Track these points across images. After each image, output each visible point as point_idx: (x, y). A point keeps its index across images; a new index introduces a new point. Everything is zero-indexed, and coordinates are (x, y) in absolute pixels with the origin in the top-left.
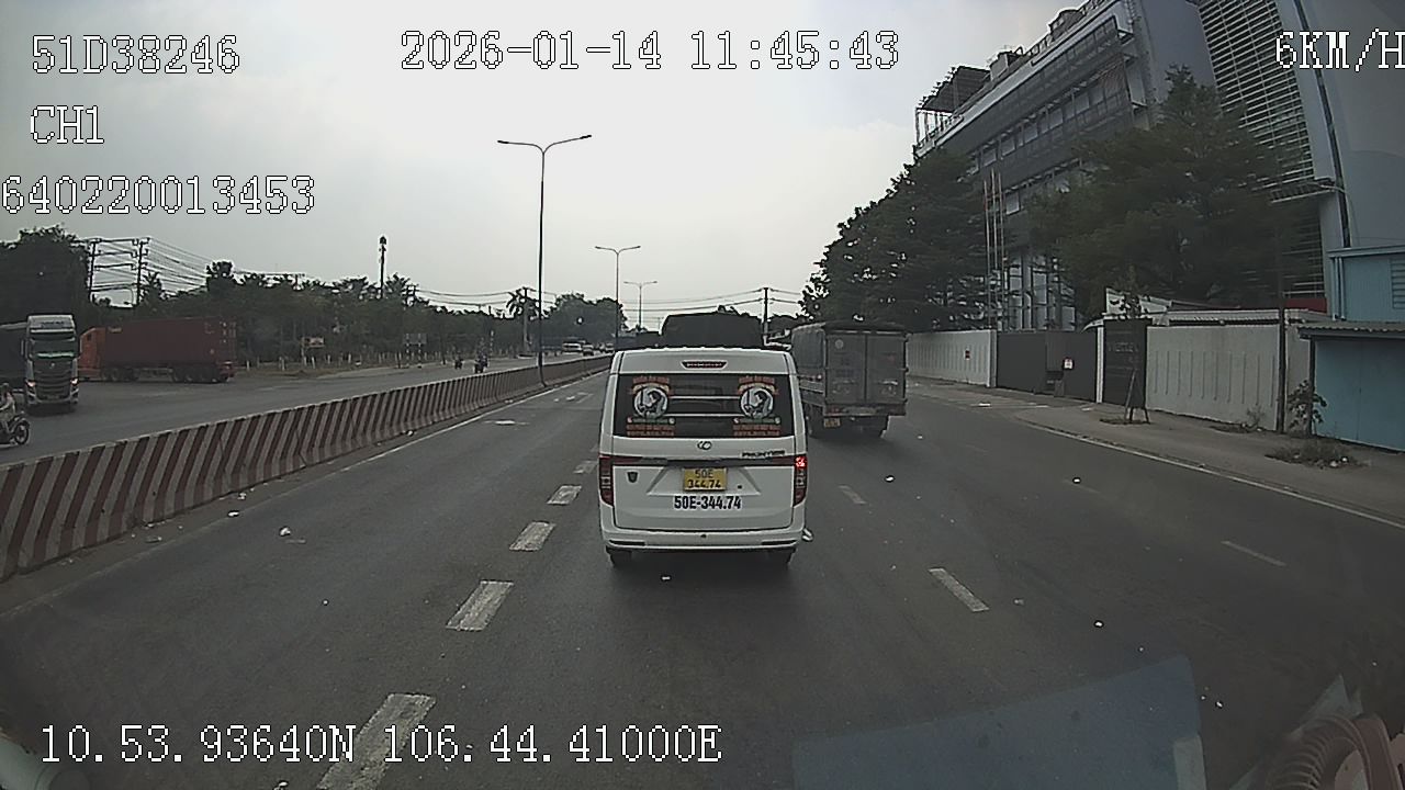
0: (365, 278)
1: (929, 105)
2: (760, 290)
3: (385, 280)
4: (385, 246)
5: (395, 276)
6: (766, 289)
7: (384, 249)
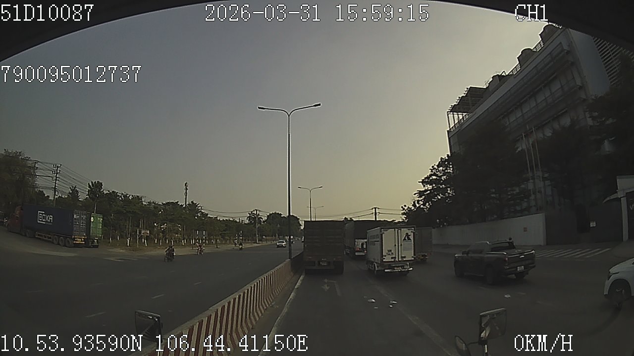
0: (178, 202)
1: (454, 109)
2: (372, 209)
3: (187, 203)
4: (188, 188)
5: (192, 202)
6: (375, 208)
7: (187, 189)
